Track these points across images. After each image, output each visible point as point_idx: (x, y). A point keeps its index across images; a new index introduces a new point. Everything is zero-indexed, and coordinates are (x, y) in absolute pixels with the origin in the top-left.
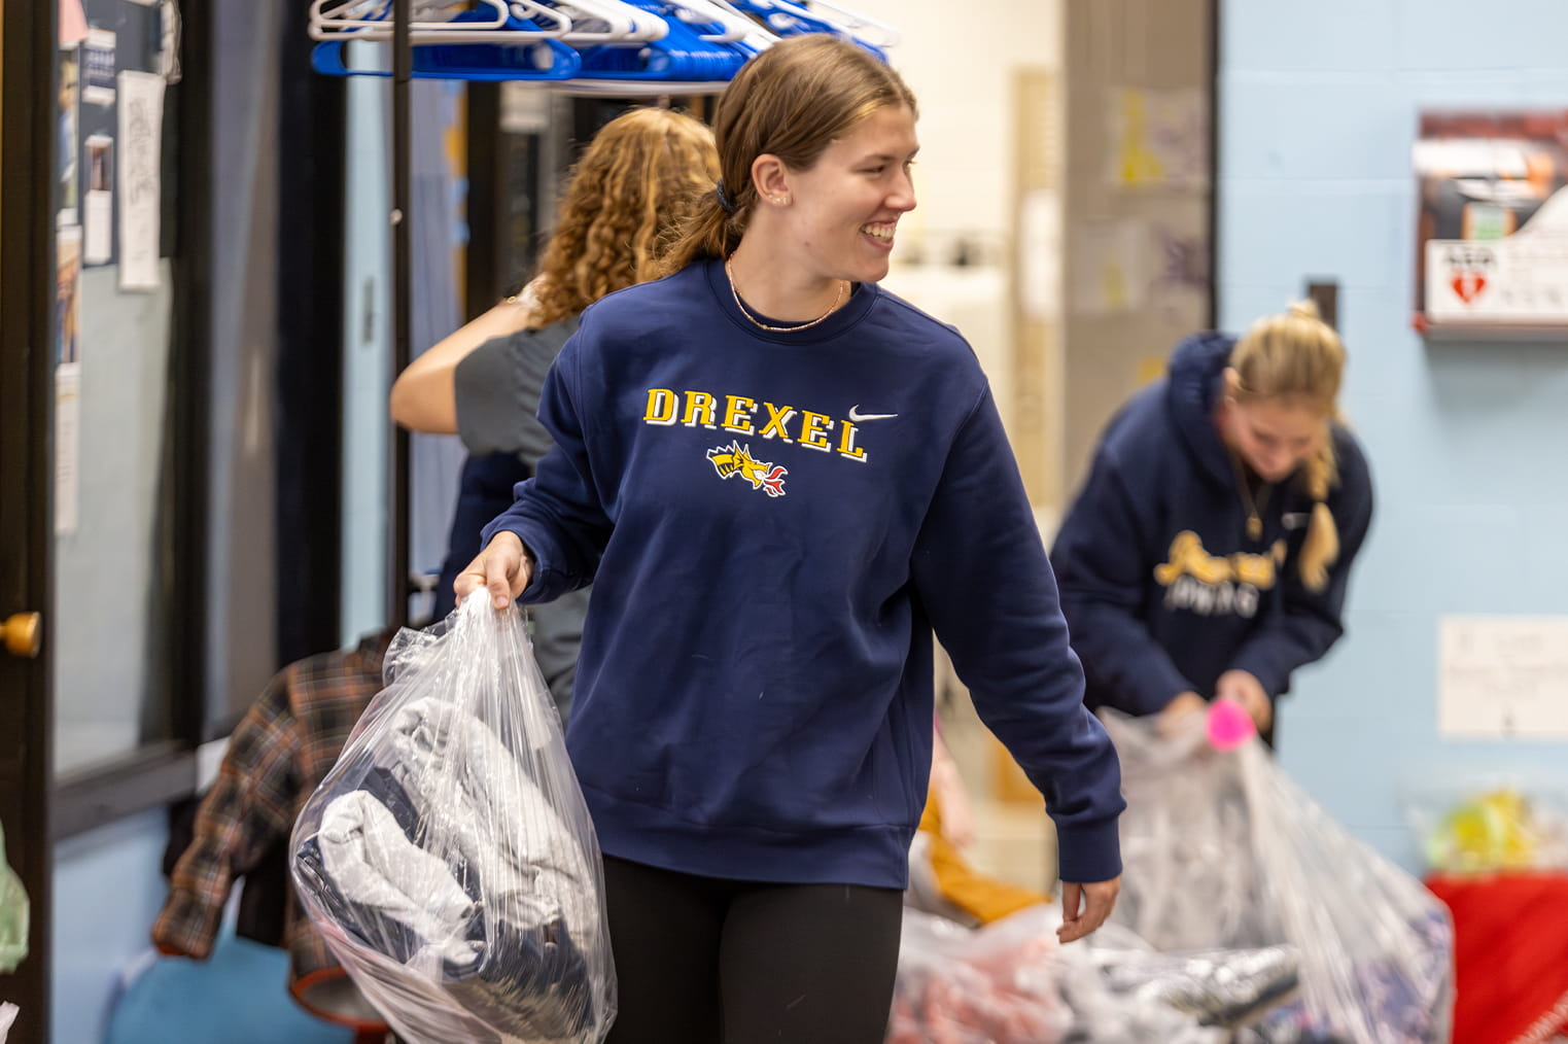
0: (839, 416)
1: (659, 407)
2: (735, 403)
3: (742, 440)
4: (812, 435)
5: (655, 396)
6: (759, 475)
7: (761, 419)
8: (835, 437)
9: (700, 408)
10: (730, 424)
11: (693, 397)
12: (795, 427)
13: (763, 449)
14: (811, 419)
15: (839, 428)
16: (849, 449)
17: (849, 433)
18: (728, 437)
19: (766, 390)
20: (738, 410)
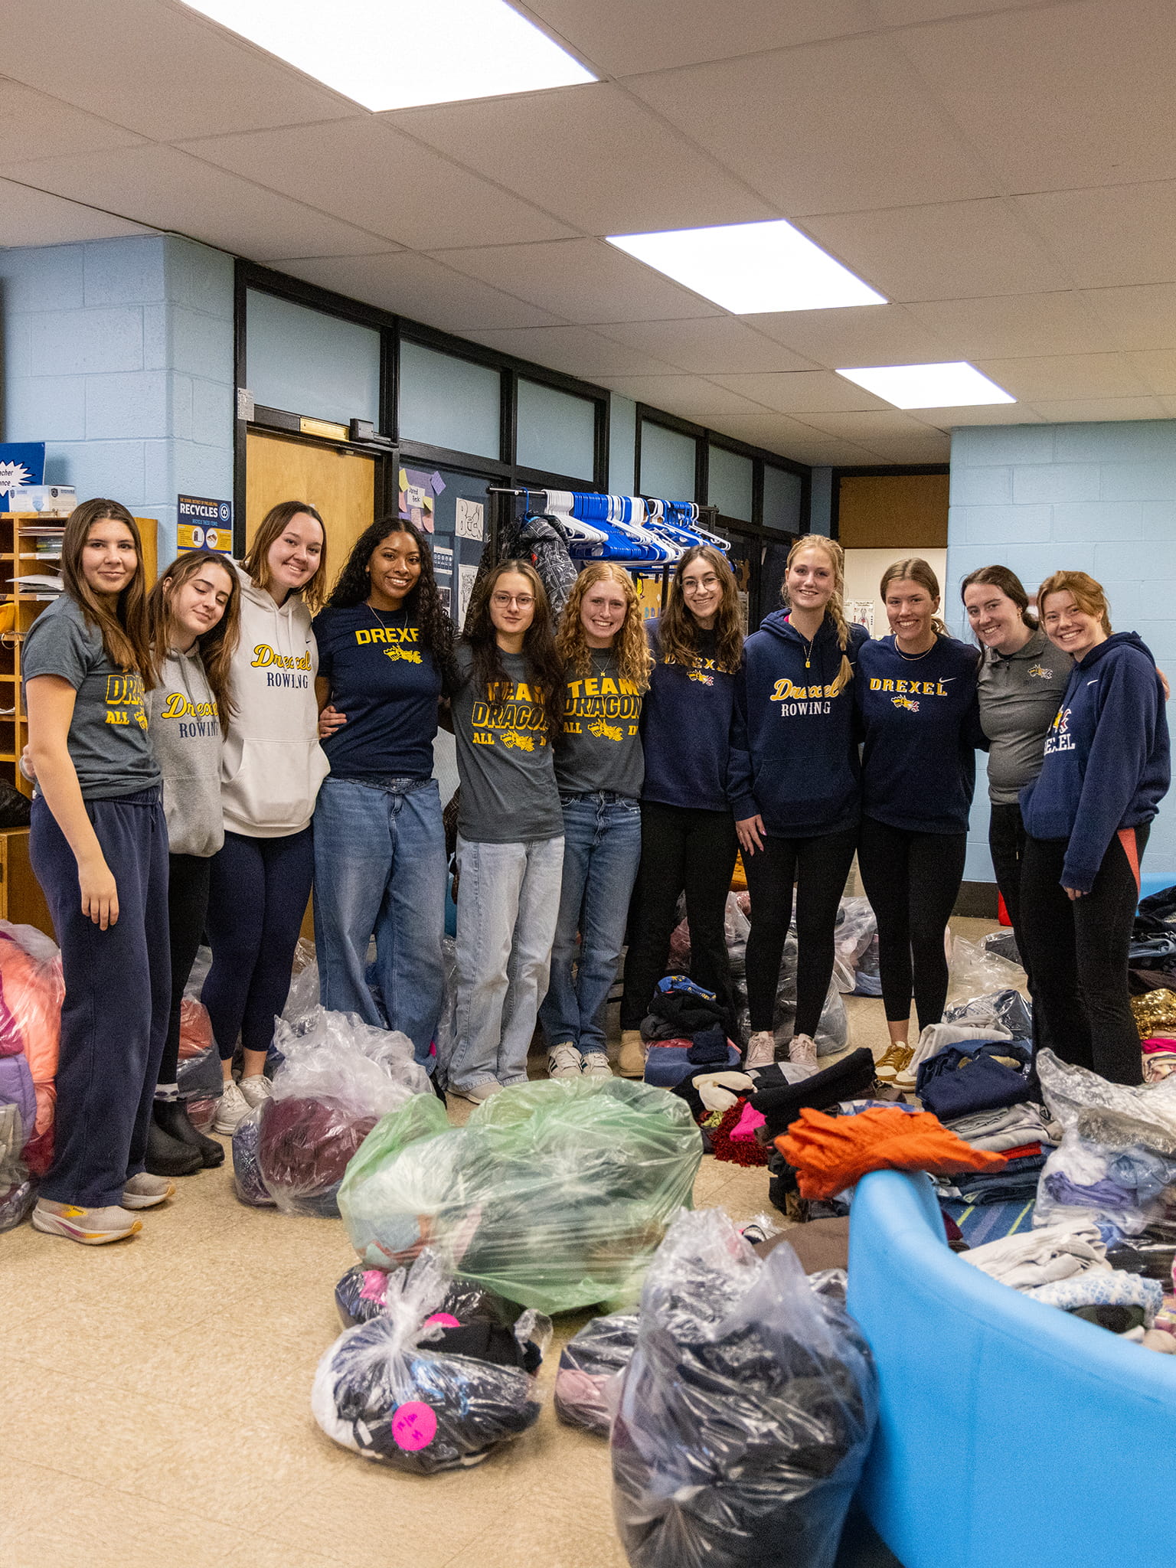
0: (936, 682)
1: (875, 684)
2: (900, 682)
3: (903, 694)
4: (927, 689)
5: (873, 681)
6: (910, 705)
7: (909, 687)
8: (935, 689)
9: (888, 685)
10: (899, 690)
11: (886, 681)
12: (921, 688)
13: (910, 697)
14: (926, 685)
15: (936, 686)
16: (940, 692)
17: (940, 687)
18: (898, 694)
19: (909, 677)
20: (901, 686)
